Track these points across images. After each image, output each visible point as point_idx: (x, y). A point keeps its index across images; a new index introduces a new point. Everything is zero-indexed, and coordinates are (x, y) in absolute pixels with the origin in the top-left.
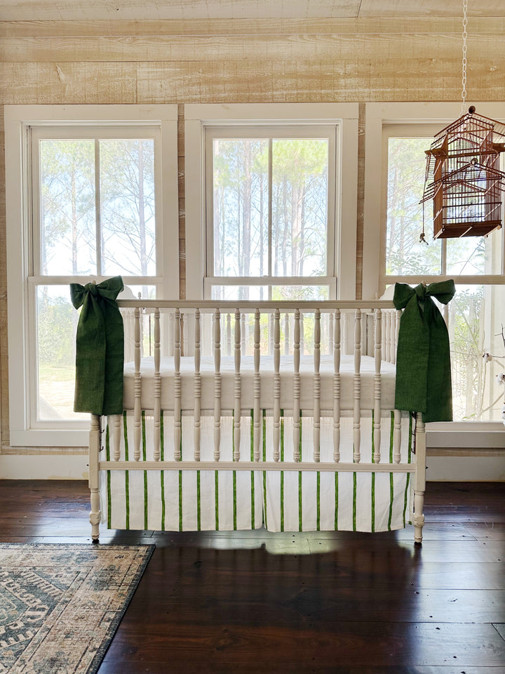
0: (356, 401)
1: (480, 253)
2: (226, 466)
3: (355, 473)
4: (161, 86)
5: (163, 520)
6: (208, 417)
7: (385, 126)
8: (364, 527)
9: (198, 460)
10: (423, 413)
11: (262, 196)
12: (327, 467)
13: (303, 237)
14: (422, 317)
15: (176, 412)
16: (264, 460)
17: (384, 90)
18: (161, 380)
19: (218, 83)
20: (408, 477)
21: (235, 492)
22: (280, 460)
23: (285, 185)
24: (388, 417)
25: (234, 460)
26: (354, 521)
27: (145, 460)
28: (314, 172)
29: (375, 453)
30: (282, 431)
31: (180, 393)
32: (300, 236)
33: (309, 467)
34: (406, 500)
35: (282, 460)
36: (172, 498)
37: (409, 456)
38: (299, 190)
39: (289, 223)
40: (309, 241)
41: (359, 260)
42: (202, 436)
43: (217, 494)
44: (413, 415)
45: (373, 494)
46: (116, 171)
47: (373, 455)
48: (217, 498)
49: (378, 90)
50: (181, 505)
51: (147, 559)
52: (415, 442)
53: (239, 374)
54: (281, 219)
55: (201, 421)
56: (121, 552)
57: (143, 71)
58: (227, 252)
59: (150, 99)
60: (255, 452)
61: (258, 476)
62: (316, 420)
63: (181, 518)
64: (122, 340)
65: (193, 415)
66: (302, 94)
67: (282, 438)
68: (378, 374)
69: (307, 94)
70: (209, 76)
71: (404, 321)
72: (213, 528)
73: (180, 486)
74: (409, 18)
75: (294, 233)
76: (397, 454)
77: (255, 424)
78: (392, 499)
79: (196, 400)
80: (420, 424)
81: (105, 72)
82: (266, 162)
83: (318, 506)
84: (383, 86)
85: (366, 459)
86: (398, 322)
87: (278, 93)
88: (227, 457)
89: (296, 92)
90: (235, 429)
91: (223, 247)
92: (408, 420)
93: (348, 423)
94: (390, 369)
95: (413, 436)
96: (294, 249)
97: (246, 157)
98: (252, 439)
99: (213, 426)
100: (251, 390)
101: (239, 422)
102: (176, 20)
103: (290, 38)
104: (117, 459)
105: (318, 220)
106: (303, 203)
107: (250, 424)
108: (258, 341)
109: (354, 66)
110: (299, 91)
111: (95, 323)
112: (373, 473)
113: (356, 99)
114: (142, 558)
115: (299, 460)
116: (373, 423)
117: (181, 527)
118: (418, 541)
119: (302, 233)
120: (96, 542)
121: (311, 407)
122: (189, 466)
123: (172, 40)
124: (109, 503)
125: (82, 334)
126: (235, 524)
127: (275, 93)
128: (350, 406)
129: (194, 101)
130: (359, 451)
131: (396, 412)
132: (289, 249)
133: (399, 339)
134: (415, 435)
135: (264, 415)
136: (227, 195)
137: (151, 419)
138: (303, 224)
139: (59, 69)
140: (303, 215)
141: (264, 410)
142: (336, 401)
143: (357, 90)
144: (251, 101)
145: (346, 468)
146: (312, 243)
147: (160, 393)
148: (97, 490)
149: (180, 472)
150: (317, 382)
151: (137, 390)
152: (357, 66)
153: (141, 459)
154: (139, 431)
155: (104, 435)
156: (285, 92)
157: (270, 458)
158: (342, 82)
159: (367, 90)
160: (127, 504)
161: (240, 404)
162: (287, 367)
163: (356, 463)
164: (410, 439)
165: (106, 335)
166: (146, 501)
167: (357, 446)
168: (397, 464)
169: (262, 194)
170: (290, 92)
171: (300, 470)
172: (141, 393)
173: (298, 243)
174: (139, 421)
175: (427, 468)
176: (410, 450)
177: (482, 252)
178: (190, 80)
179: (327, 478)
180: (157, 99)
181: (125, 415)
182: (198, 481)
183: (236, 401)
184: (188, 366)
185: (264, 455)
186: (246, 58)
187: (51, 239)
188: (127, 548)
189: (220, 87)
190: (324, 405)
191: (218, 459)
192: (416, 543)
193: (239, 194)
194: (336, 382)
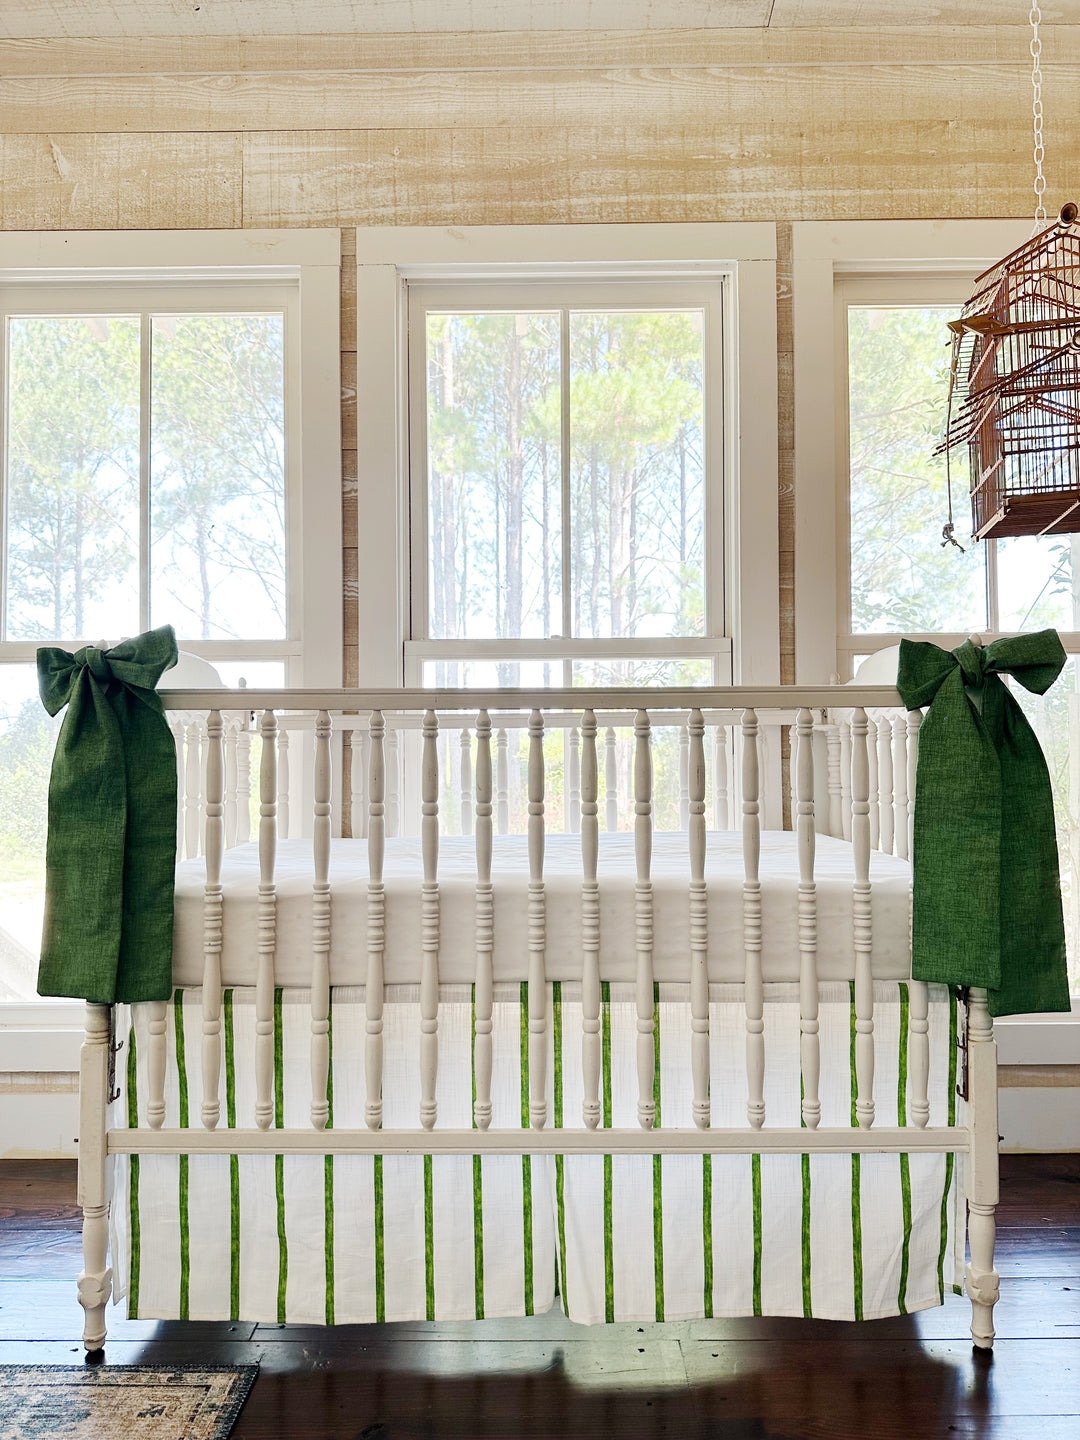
0: (807, 959)
1: (1061, 586)
2: (453, 1144)
3: (805, 1158)
4: (301, 187)
5: (282, 1293)
6: (405, 1006)
7: (840, 278)
8: (833, 1305)
9: (378, 1125)
10: (991, 990)
11: (545, 492)
12: (732, 1143)
13: (633, 575)
14: (979, 728)
15: (317, 992)
16: (559, 1125)
17: (835, 193)
18: (276, 905)
19: (437, 178)
20: (949, 1165)
21: (478, 1214)
22: (601, 1125)
23: (594, 471)
24: (893, 1000)
25: (475, 1126)
26: (806, 1289)
27: (232, 1125)
28: (656, 439)
29: (861, 1101)
30: (607, 1041)
31: (328, 940)
32: (628, 574)
33: (682, 1143)
34: (944, 1227)
35: (608, 1124)
36: (306, 1231)
37: (952, 1106)
38: (625, 480)
39: (605, 551)
40: (646, 585)
41: (786, 596)
42: (388, 1057)
43: (429, 1219)
44: (960, 994)
45: (856, 1214)
46: (235, 442)
47: (854, 1104)
48: (429, 1231)
49: (822, 193)
50: (329, 1251)
51: (229, 1419)
52: (966, 1069)
53: (489, 887)
54: (587, 540)
55: (385, 1017)
56: (159, 1392)
57: (258, 152)
58: (473, 608)
59: (275, 218)
60: (533, 1103)
61: (542, 1169)
62: (699, 1011)
63: (330, 1288)
64: (172, 799)
65: (362, 1000)
66: (641, 204)
67: (607, 1061)
68: (863, 883)
69: (651, 203)
70: (415, 163)
71: (929, 740)
72: (420, 1314)
73: (329, 1199)
74: (890, 29)
75: (614, 567)
76: (919, 1102)
77: (533, 1023)
78: (908, 1227)
79: (372, 959)
80: (978, 1018)
81: (166, 156)
82: (554, 418)
83: (708, 1248)
84: (832, 184)
85: (835, 1119)
86: (911, 744)
87: (581, 201)
88: (456, 1117)
89: (623, 199)
90: (479, 1037)
91: (463, 597)
92: (945, 1007)
93: (785, 1017)
94: (895, 869)
95: (960, 1052)
96: (615, 602)
97: (511, 410)
98: (525, 1065)
99: (419, 1031)
100: (522, 931)
101: (488, 1017)
102: (337, 35)
103: (608, 76)
104: (157, 1125)
105: (665, 540)
106: (634, 507)
107: (517, 1024)
108: (538, 796)
109: (762, 138)
110: (632, 197)
111: (100, 753)
112: (856, 1157)
113: (770, 215)
114: (213, 1416)
115: (653, 1123)
116: (853, 1016)
117: (329, 1311)
118: (982, 1345)
119: (632, 567)
120: (95, 1358)
121: (683, 976)
122: (353, 1144)
123: (328, 82)
124: (135, 1247)
125: (65, 783)
126: (479, 1302)
127: (574, 201)
128: (790, 970)
129: (381, 220)
130: (816, 1096)
131: (915, 989)
132: (605, 603)
133: (919, 788)
134: (965, 1049)
135: (557, 998)
136: (470, 490)
137: (249, 1016)
138: (633, 549)
139: (56, 148)
140: (633, 532)
141: (557, 984)
142: (751, 958)
143: (770, 195)
144: (516, 220)
145: (781, 1142)
146: (653, 591)
147: (274, 941)
148: (102, 1210)
149: (329, 1159)
150: (697, 906)
151: (210, 934)
152: (768, 137)
153: (223, 1122)
154: (215, 1046)
155: (122, 1057)
156: (598, 200)
157: (575, 1119)
158: (735, 175)
159: (794, 194)
160: (185, 1248)
161: (491, 967)
162: (618, 867)
163: (809, 1130)
164: (953, 1059)
165: (128, 786)
166: (235, 1238)
167: (810, 1083)
168: (919, 1130)
169: (545, 488)
170: (611, 199)
171: (657, 1151)
172: (221, 941)
173: (624, 588)
174: (215, 1019)
175: (1001, 1138)
176: (952, 1088)
177: (1067, 585)
178: (371, 173)
179: (731, 1171)
180: (290, 218)
181: (178, 1001)
182: (378, 1182)
183: (481, 959)
184: (349, 864)
185: (558, 1110)
186: (504, 122)
187: (95, 585)
188: (176, 1382)
189: (443, 188)
190: (718, 970)
191: (430, 1125)
192: (976, 1349)
193: (498, 488)
194: (751, 907)
